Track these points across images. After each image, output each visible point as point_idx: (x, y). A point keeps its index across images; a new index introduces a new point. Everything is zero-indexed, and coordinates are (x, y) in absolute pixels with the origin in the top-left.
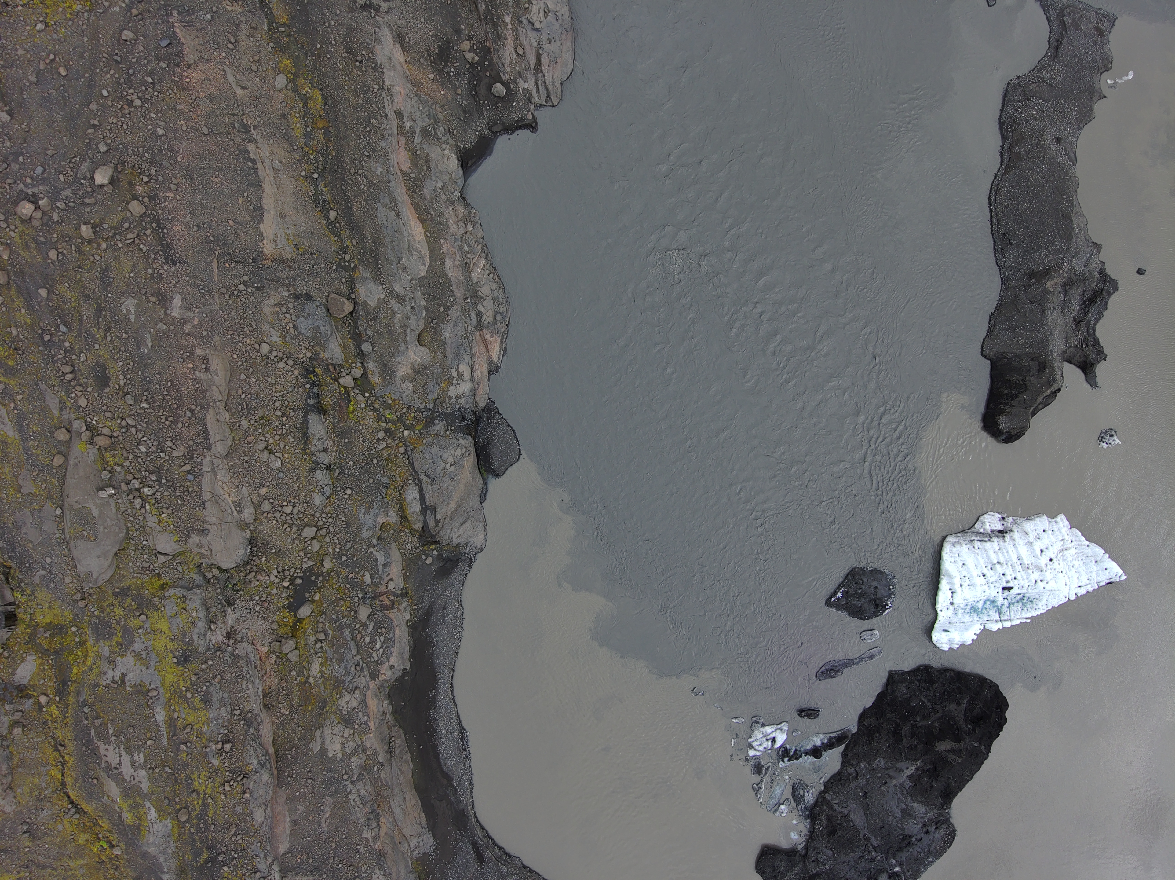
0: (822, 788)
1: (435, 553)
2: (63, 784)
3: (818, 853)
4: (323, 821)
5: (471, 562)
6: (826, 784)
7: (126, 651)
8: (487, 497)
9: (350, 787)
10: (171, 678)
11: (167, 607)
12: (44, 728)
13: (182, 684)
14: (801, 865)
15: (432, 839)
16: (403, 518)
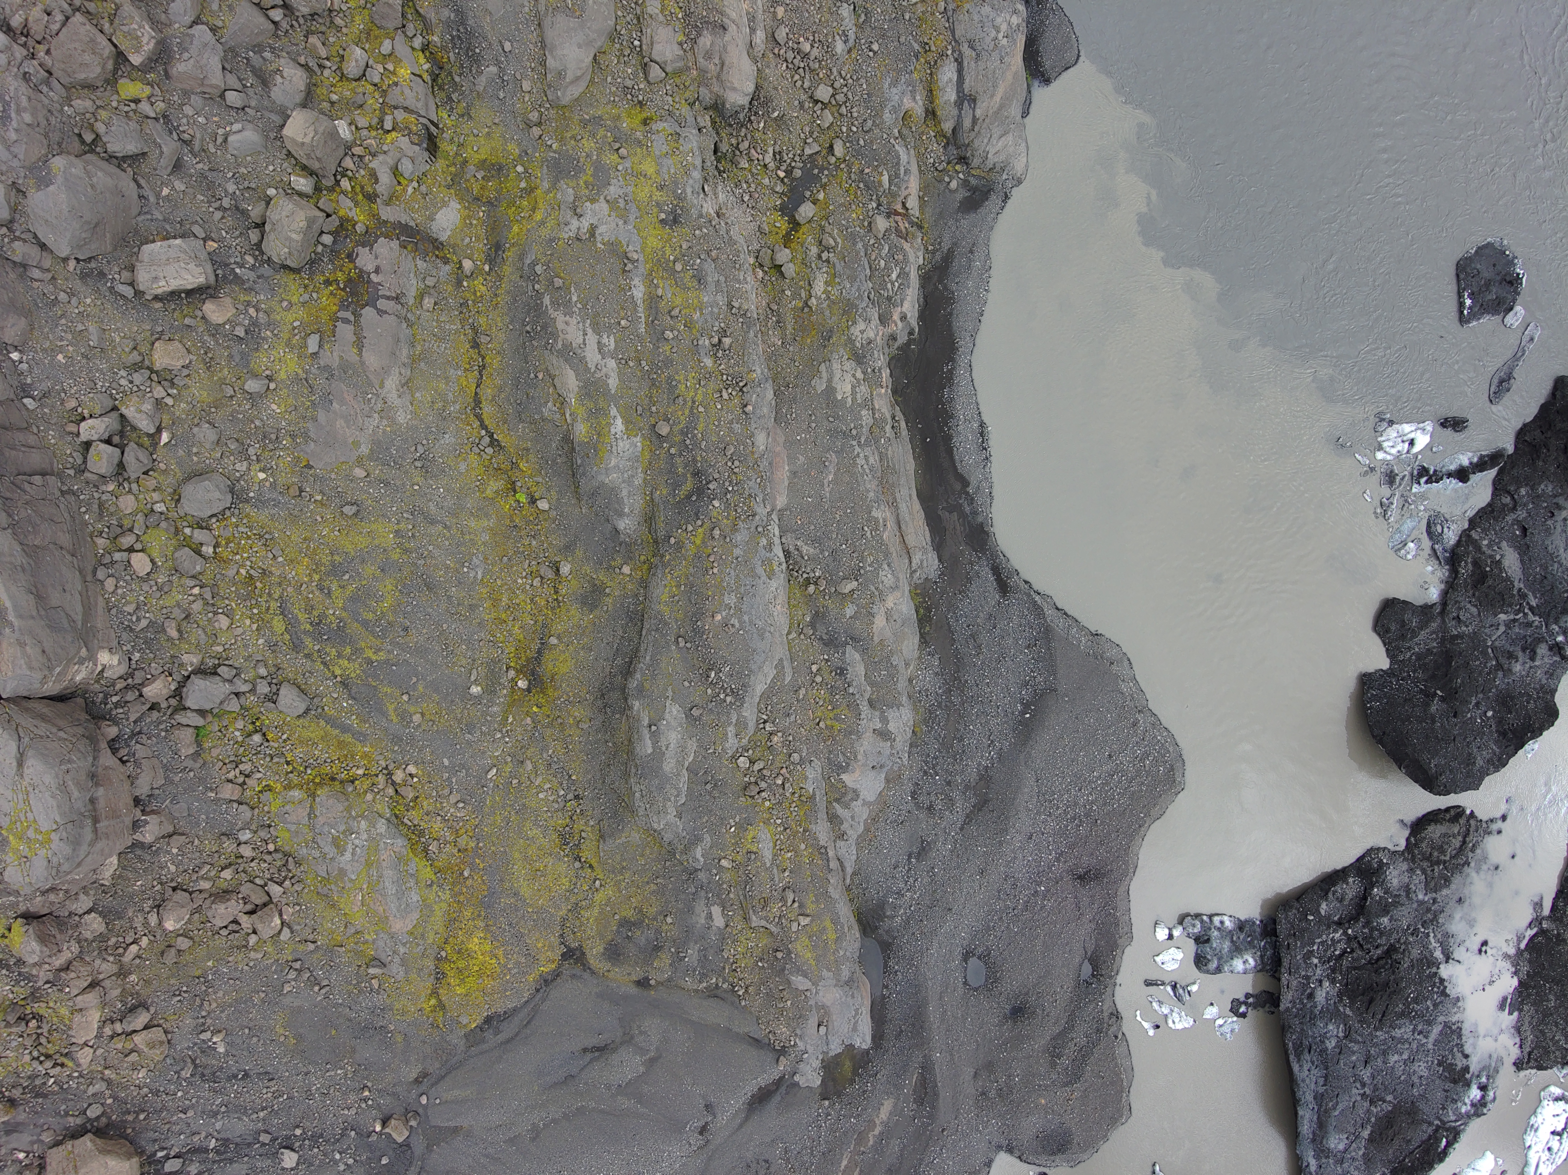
0: (1466, 526)
1: (961, 176)
2: (477, 401)
3: (1461, 609)
4: (825, 481)
5: (1006, 197)
6: (1471, 521)
7: (598, 194)
8: (1031, 110)
9: (857, 449)
10: (654, 242)
11: (655, 143)
12: (461, 313)
13: (668, 252)
14: (1439, 620)
15: (937, 561)
16: (931, 113)
